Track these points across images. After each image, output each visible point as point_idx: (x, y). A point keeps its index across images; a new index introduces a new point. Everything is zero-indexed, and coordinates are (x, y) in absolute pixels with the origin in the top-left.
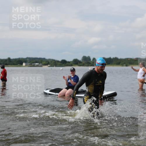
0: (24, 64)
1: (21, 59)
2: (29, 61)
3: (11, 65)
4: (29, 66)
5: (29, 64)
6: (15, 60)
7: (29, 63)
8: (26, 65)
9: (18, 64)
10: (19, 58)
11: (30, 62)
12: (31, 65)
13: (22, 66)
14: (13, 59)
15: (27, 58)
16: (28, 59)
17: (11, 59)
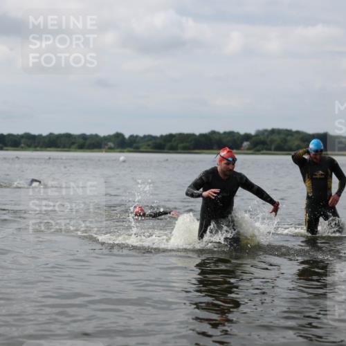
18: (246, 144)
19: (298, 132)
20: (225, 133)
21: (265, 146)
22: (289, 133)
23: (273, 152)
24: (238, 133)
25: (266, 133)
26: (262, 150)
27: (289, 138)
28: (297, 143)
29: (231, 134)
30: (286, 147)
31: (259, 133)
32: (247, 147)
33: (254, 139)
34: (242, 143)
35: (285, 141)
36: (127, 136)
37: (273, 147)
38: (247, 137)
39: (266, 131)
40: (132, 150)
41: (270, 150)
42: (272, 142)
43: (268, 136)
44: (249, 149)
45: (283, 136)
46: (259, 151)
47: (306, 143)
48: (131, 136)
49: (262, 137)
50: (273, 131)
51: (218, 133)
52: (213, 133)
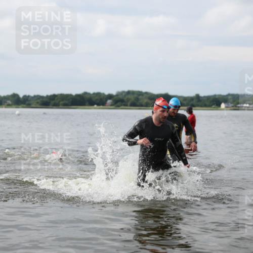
0: (223, 106)
1: (217, 97)
2: (231, 100)
3: (201, 106)
4: (232, 108)
5: (232, 105)
6: (208, 98)
7: (231, 103)
8: (226, 107)
9: (212, 105)
10: (215, 95)
11: (234, 101)
12: (235, 108)
13: (219, 108)
14: (204, 97)
15: (229, 95)
16: (230, 97)
17: (201, 97)
18: (109, 101)
19: (146, 93)
20: (94, 94)
21: (124, 103)
22: (140, 93)
23: (129, 107)
24: (104, 94)
25: (124, 94)
26: (121, 105)
27: (140, 97)
28: (146, 101)
29: (98, 94)
30: (138, 104)
31: (119, 94)
32: (110, 104)
33: (115, 98)
34: (106, 101)
35: (137, 99)
36: (21, 96)
37: (129, 104)
38: (110, 97)
39: (124, 92)
40: (25, 106)
41: (127, 105)
42: (128, 100)
43: (125, 95)
44: (111, 105)
45: (136, 96)
46: (119, 106)
47: (153, 101)
48: (25, 96)
49: (121, 97)
50: (129, 92)
51: (89, 94)
52: (86, 93)
